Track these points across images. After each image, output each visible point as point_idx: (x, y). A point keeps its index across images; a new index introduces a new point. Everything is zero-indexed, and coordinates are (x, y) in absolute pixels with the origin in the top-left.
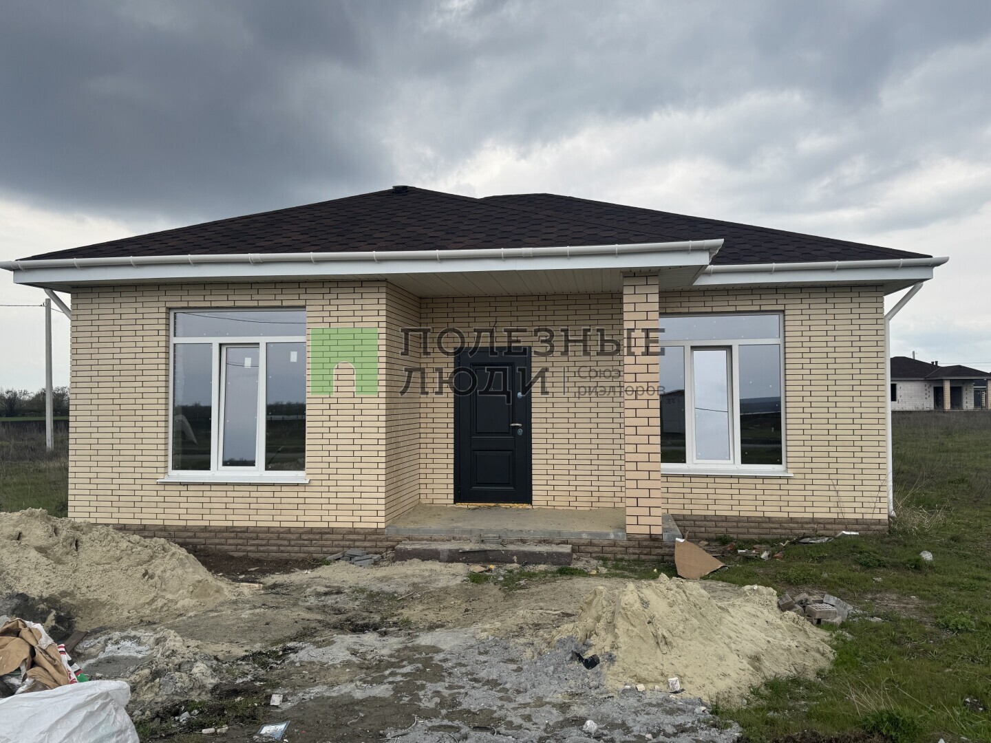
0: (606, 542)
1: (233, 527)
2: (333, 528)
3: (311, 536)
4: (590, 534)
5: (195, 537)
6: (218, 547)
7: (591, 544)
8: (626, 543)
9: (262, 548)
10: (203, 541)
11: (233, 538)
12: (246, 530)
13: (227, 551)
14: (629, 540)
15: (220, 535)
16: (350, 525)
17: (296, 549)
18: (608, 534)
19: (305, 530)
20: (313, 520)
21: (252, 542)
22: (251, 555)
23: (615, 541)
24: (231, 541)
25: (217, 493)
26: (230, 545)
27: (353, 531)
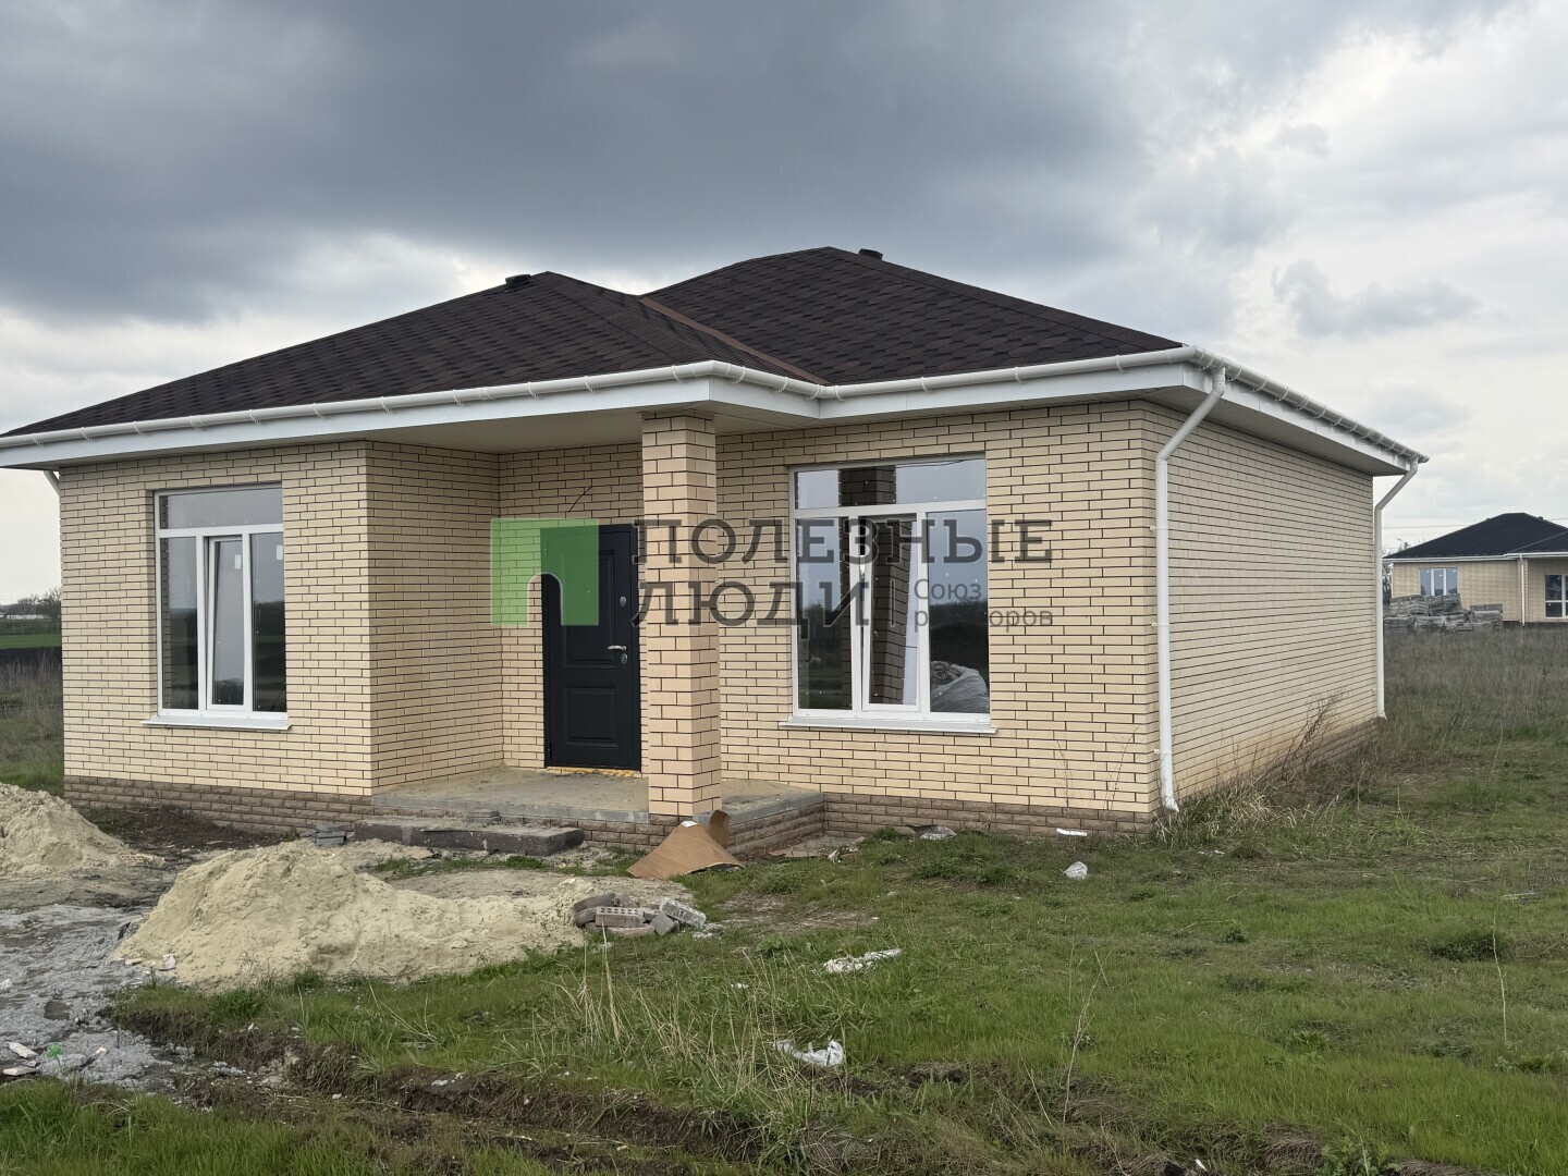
0: (624, 826)
1: (218, 787)
2: (317, 793)
3: (294, 803)
4: (605, 813)
5: (180, 798)
6: (204, 813)
7: (605, 828)
8: (647, 828)
9: (245, 817)
10: (188, 804)
11: (217, 802)
12: (230, 791)
13: (212, 819)
14: (652, 823)
15: (205, 797)
16: (333, 790)
17: (280, 819)
18: (626, 815)
19: (288, 794)
20: (297, 780)
21: (236, 808)
22: (236, 826)
23: (635, 825)
24: (215, 806)
25: (200, 740)
26: (215, 810)
27: (337, 799)
